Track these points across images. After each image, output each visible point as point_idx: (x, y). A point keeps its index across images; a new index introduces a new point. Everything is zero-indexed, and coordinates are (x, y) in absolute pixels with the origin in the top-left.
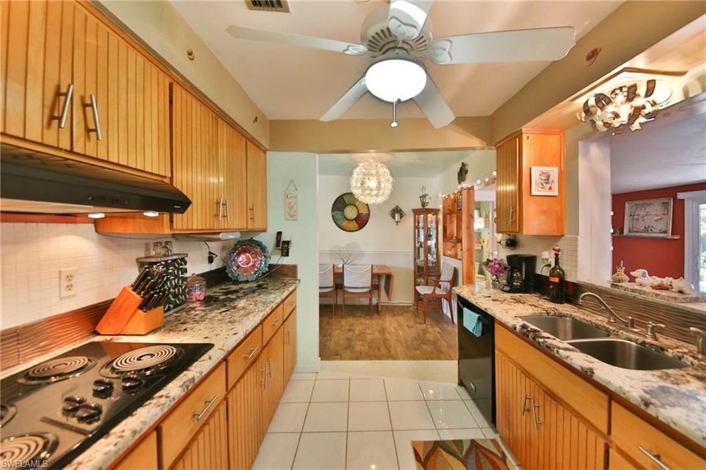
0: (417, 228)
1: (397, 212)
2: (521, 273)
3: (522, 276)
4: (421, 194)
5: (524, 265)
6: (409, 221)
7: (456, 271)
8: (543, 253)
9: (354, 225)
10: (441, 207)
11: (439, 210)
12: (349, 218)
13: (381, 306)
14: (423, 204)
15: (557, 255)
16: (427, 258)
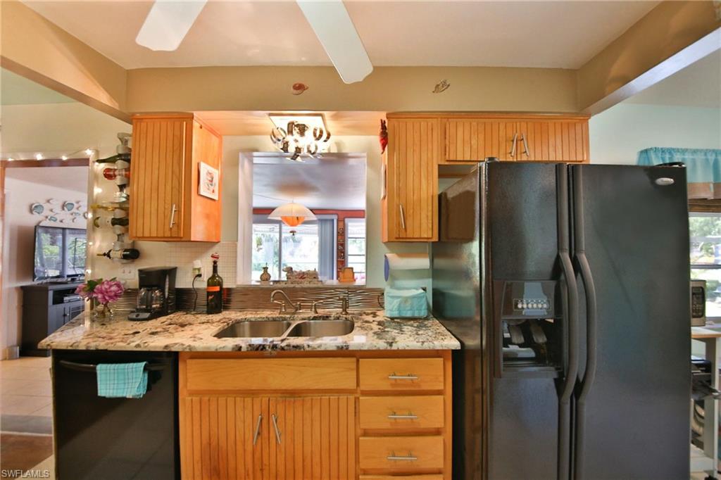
2: (163, 291)
3: (164, 294)
5: (167, 280)
8: (195, 262)
15: (215, 263)
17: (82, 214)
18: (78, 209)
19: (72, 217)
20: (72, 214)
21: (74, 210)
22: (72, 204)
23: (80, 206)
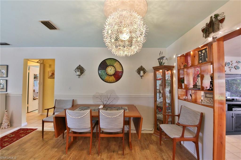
0: (155, 79)
1: (141, 70)
4: (159, 57)
6: (150, 76)
7: (202, 116)
9: (112, 78)
10: (175, 64)
11: (173, 67)
12: (110, 74)
13: (132, 134)
14: (160, 63)
16: (165, 101)
17: (234, 67)
18: (232, 65)
19: (229, 69)
20: (229, 68)
21: (230, 66)
22: (229, 63)
23: (232, 64)
